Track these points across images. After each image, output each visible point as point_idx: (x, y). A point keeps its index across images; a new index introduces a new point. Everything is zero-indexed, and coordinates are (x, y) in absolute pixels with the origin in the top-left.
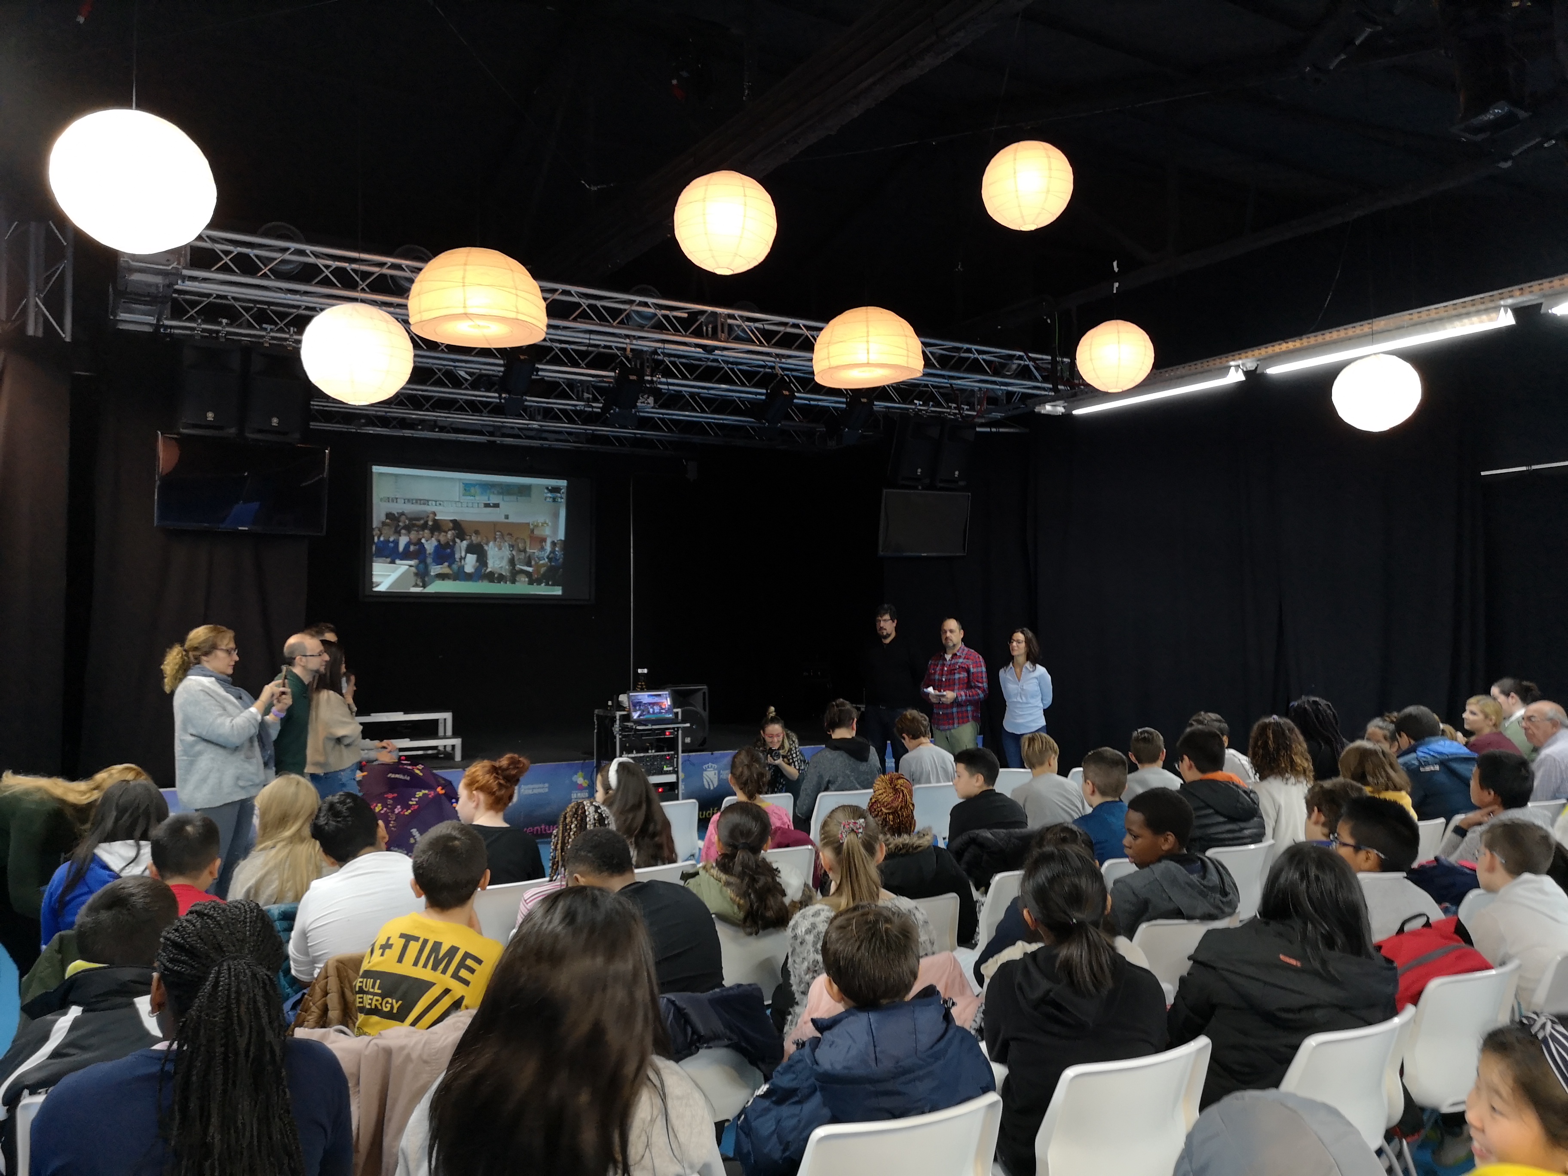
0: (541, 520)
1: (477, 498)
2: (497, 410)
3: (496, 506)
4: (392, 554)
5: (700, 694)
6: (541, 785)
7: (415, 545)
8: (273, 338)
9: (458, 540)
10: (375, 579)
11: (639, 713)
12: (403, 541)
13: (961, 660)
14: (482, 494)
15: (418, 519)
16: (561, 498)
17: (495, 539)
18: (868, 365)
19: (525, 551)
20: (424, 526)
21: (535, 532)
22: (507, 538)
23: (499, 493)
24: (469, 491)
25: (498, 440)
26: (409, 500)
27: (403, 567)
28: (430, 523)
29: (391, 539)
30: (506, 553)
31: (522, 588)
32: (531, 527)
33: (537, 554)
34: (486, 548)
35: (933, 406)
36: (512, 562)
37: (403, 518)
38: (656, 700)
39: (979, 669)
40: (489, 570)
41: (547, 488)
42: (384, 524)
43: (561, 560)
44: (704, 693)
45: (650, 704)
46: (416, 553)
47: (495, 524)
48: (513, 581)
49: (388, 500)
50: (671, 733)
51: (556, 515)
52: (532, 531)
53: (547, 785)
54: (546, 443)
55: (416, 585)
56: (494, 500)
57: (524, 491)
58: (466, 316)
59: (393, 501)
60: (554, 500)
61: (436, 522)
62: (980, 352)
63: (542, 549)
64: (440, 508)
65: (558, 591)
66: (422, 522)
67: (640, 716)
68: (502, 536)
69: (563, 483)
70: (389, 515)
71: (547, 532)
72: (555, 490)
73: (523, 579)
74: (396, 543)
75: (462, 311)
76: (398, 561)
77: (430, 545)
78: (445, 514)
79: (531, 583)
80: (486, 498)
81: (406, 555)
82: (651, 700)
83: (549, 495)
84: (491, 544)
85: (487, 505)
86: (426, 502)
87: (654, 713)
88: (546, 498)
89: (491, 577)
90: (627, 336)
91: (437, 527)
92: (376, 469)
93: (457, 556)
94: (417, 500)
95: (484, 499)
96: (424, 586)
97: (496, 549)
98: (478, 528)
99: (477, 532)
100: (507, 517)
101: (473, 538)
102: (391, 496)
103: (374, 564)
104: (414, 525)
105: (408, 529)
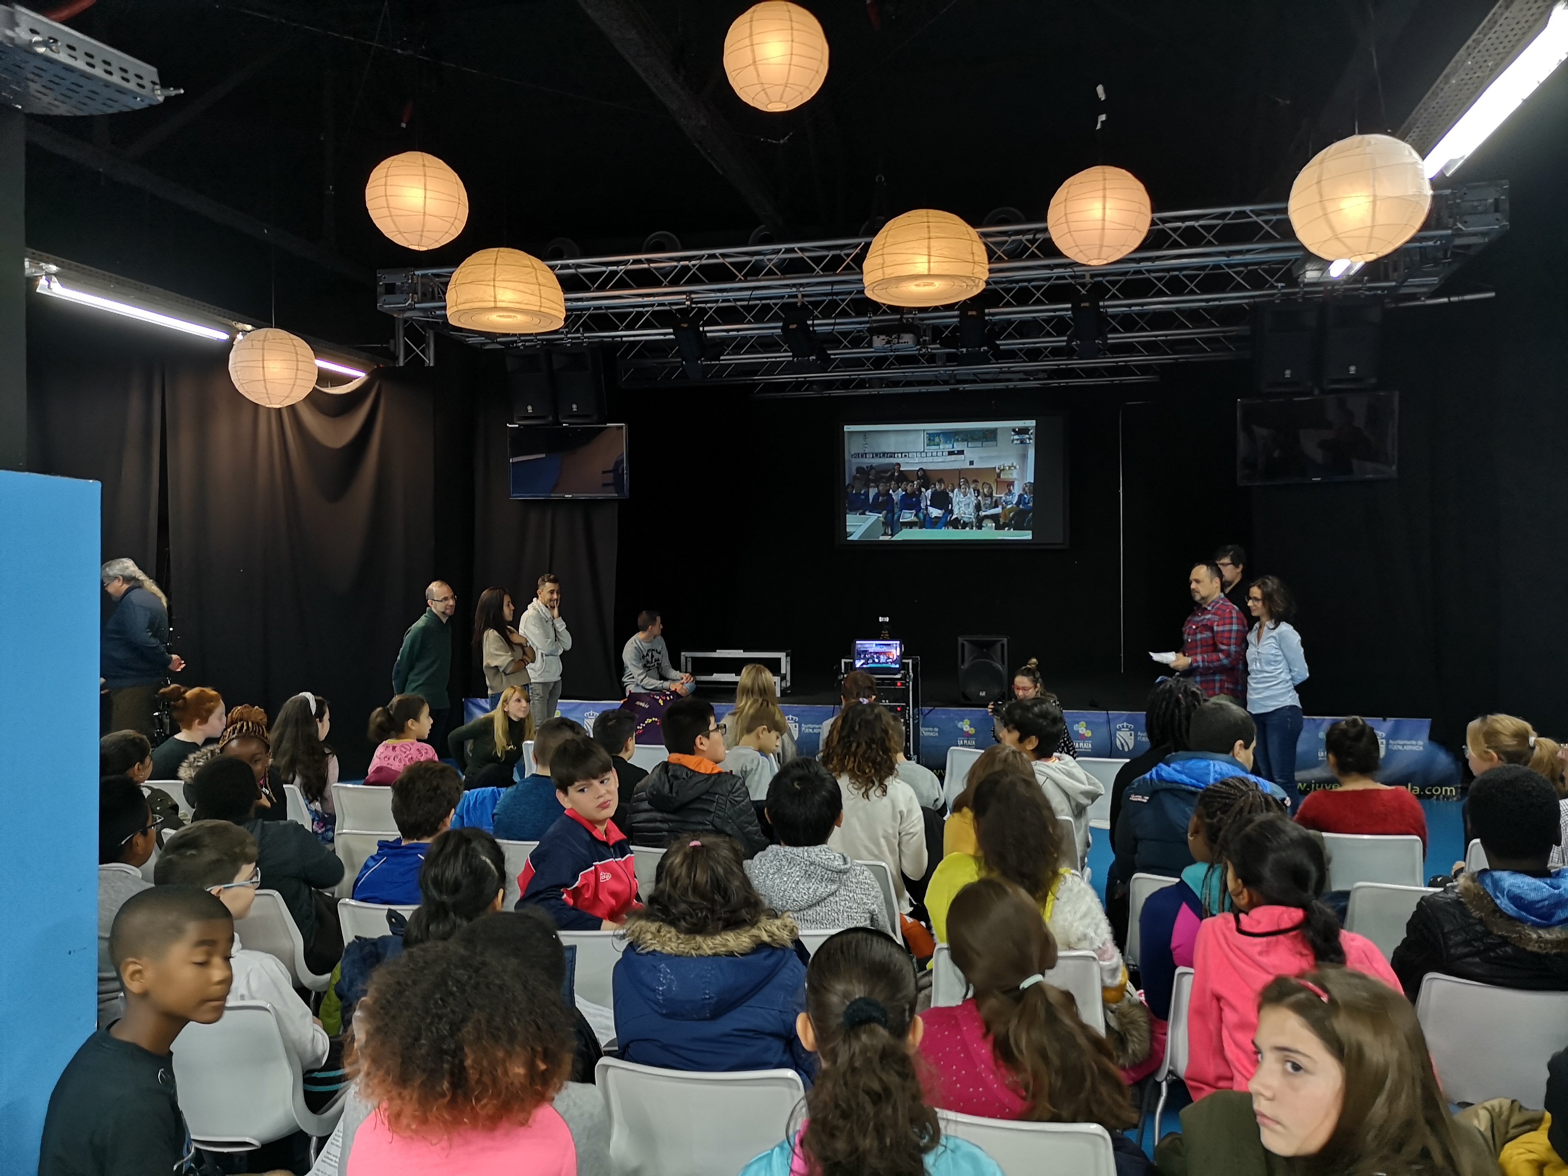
0: (1007, 464)
1: (941, 447)
3: (961, 452)
4: (863, 507)
5: (999, 645)
7: (883, 496)
8: (572, 338)
9: (923, 490)
10: (848, 530)
12: (873, 492)
14: (946, 442)
15: (886, 472)
16: (1030, 439)
17: (960, 487)
18: (929, 276)
19: (991, 496)
20: (891, 478)
21: (1002, 476)
22: (972, 486)
23: (963, 440)
24: (934, 440)
25: (961, 387)
26: (877, 455)
28: (896, 474)
29: (863, 492)
30: (972, 499)
32: (998, 471)
33: (1004, 498)
34: (951, 495)
36: (978, 507)
37: (873, 472)
40: (954, 517)
41: (1014, 430)
42: (855, 478)
43: (1031, 504)
44: (1003, 645)
45: (876, 653)
46: (883, 504)
47: (960, 472)
48: (980, 527)
49: (857, 455)
50: (902, 684)
51: (1024, 457)
52: (999, 475)
54: (1011, 385)
55: (885, 534)
56: (958, 447)
57: (990, 436)
58: (495, 309)
59: (862, 456)
60: (1022, 442)
61: (901, 473)
64: (907, 460)
66: (889, 474)
68: (967, 482)
69: (1031, 423)
70: (860, 470)
72: (1023, 431)
73: (990, 525)
74: (867, 494)
75: (492, 305)
76: (867, 513)
77: (897, 495)
78: (909, 464)
79: (998, 527)
80: (951, 446)
81: (875, 507)
82: (878, 649)
83: (1016, 437)
84: (956, 490)
85: (951, 453)
86: (892, 455)
87: (879, 663)
88: (1013, 441)
89: (956, 524)
91: (904, 477)
92: (846, 428)
93: (923, 505)
94: (884, 454)
95: (948, 447)
96: (892, 535)
97: (962, 496)
98: (941, 476)
99: (940, 481)
100: (971, 463)
101: (937, 487)
102: (861, 451)
103: (847, 516)
104: (883, 477)
105: (877, 482)
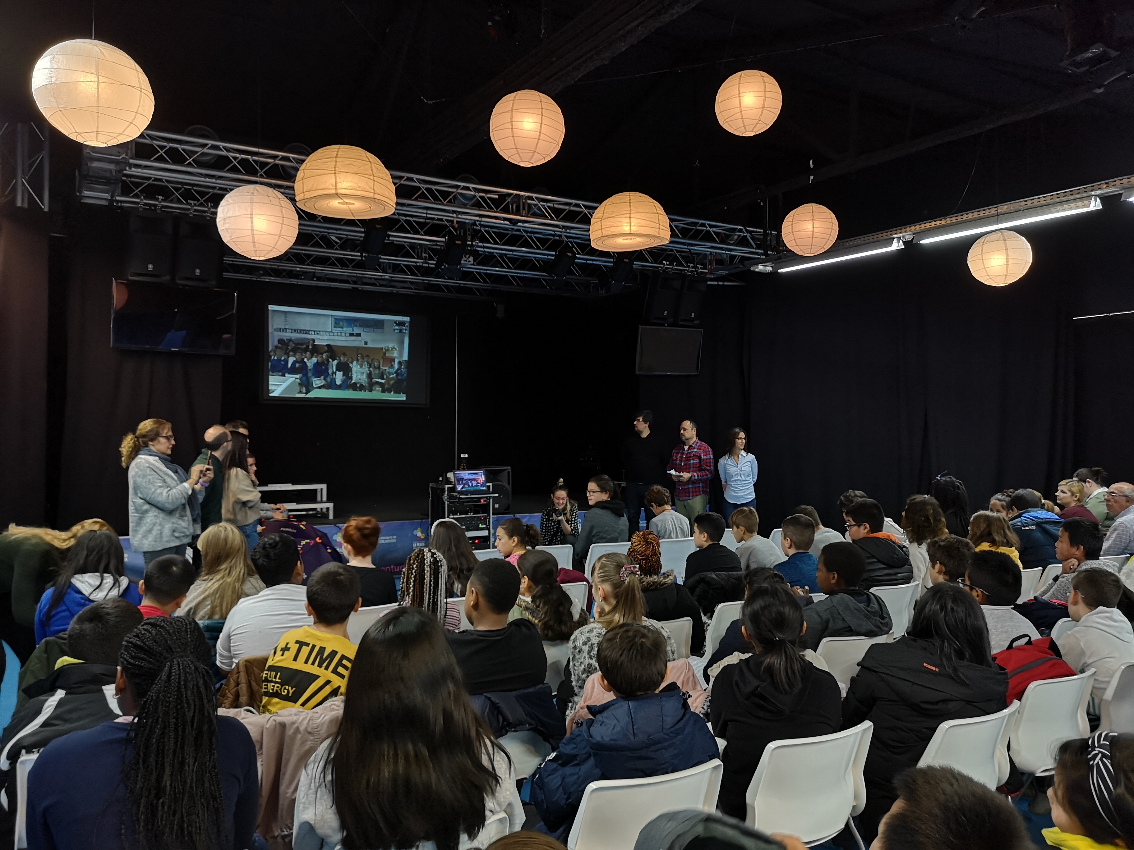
0: (391, 346)
1: (344, 329)
2: (359, 265)
3: (359, 335)
4: (283, 370)
5: (506, 472)
6: (391, 537)
7: (299, 363)
8: (196, 211)
9: (330, 360)
10: (270, 388)
11: (461, 486)
12: (291, 360)
13: (695, 450)
14: (347, 327)
15: (302, 344)
16: (406, 330)
17: (358, 360)
18: (630, 234)
19: (379, 368)
20: (306, 350)
21: (387, 355)
22: (366, 359)
23: (360, 326)
24: (339, 324)
25: (360, 287)
26: (295, 331)
27: (291, 379)
28: (310, 347)
29: (283, 358)
30: (366, 369)
31: (377, 395)
32: (384, 350)
33: (388, 370)
34: (351, 365)
35: (676, 265)
36: (370, 376)
37: (291, 343)
38: (474, 476)
39: (708, 457)
40: (353, 381)
41: (395, 323)
42: (277, 347)
43: (405, 375)
44: (509, 472)
45: (470, 480)
46: (300, 368)
47: (357, 349)
48: (371, 390)
49: (280, 330)
50: (484, 501)
51: (402, 343)
52: (385, 354)
53: (395, 537)
54: (395, 290)
55: (300, 392)
56: (356, 330)
57: (379, 325)
58: (337, 195)
59: (283, 331)
60: (401, 331)
61: (314, 346)
62: (711, 226)
63: (392, 367)
64: (318, 336)
65: (403, 397)
66: (305, 346)
67: (462, 488)
68: (362, 357)
69: (407, 319)
70: (280, 341)
71: (395, 354)
72: (401, 324)
73: (378, 389)
74: (286, 361)
75: (333, 191)
76: (287, 375)
77: (311, 363)
78: (322, 340)
79: (383, 391)
80: (351, 329)
81: (293, 371)
82: (470, 477)
83: (397, 327)
84: (355, 362)
85: (351, 335)
86: (307, 332)
87: (472, 486)
88: (394, 330)
89: (355, 387)
90: (454, 212)
91: (316, 350)
92: (271, 307)
93: (330, 371)
94: (301, 330)
95: (349, 330)
96: (306, 394)
97: (359, 367)
98: (345, 350)
99: (344, 355)
100: (366, 343)
101: (342, 358)
102: (283, 327)
103: (270, 376)
104: (299, 349)
105: (295, 351)
